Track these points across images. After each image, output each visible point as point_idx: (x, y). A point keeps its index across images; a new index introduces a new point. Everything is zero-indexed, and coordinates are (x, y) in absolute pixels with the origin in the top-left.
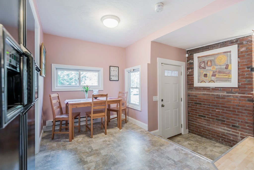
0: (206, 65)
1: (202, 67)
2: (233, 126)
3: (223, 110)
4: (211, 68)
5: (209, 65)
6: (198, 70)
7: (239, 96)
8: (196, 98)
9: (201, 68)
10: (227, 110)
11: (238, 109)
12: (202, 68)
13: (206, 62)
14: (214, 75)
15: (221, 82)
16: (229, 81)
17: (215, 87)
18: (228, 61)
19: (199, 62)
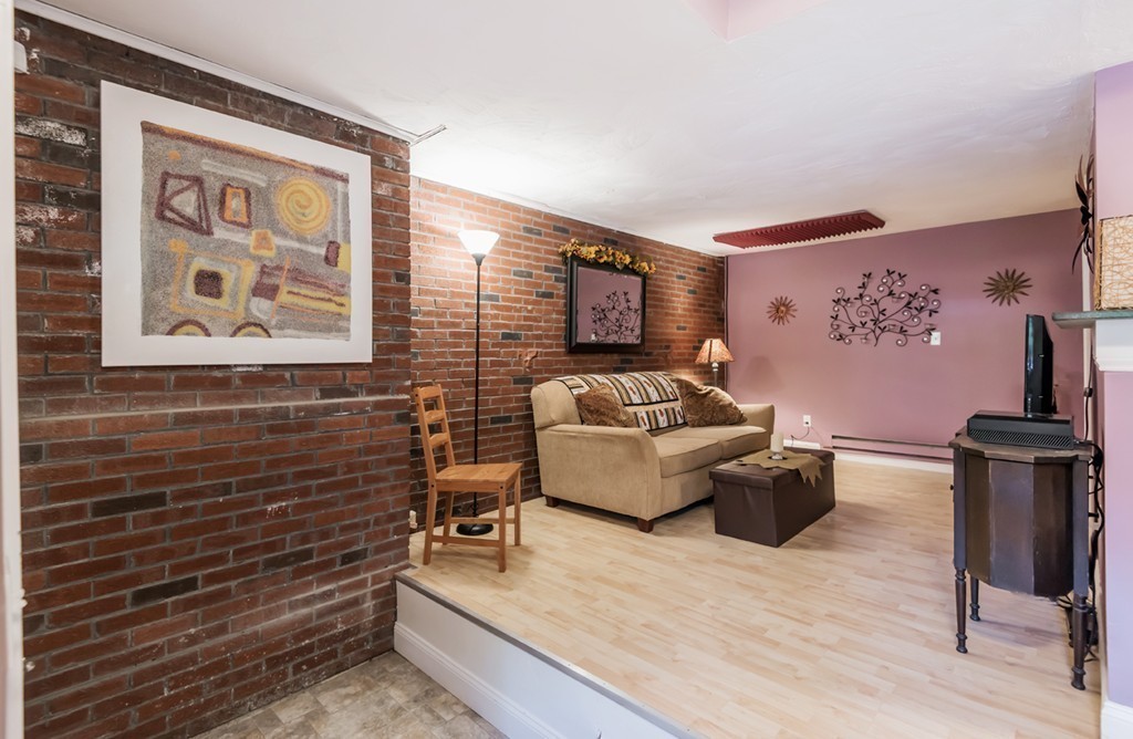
0: (214, 211)
1: (182, 217)
2: (347, 559)
3: (304, 492)
4: (248, 239)
5: (236, 213)
6: (147, 231)
7: (367, 403)
8: (108, 466)
9: (170, 220)
10: (321, 489)
11: (365, 466)
12: (180, 220)
13: (213, 187)
14: (264, 290)
15: (301, 333)
16: (339, 330)
17: (265, 366)
18: (335, 222)
19: (160, 171)
